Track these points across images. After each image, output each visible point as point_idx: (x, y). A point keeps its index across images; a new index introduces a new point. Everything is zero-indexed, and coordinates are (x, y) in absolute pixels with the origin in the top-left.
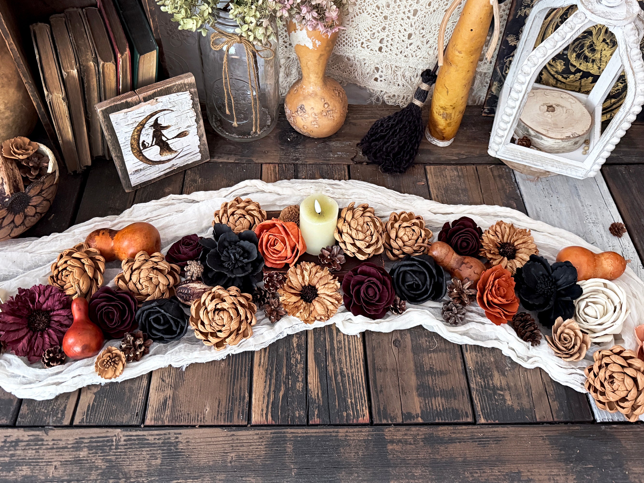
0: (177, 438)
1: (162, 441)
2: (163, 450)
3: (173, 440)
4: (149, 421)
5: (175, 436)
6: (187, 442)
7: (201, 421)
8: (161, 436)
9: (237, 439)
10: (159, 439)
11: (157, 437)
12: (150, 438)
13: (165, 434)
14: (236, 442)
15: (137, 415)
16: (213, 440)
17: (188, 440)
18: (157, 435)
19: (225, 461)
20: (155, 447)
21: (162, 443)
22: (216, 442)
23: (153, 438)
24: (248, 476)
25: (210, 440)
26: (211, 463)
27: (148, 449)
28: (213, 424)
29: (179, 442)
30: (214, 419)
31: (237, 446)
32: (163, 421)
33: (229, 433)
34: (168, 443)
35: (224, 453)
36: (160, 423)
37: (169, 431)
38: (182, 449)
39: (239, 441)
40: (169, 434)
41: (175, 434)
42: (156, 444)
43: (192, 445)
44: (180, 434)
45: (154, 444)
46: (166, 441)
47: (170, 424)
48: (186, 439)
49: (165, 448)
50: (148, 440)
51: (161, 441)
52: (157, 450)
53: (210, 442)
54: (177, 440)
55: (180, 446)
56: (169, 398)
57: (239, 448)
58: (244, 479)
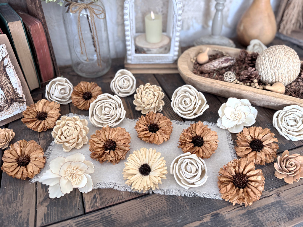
0: (109, 213)
1: (101, 217)
2: (103, 222)
3: (107, 215)
4: (88, 210)
5: (108, 212)
6: (117, 213)
7: (121, 200)
8: (99, 216)
9: (147, 202)
10: (98, 217)
11: (97, 217)
12: (92, 218)
13: (101, 214)
14: (147, 203)
15: (79, 210)
16: (132, 207)
17: (117, 212)
18: (96, 215)
19: (145, 215)
20: (97, 222)
21: (101, 219)
22: (135, 207)
23: (93, 218)
24: (162, 219)
25: (131, 207)
26: (136, 220)
27: (93, 225)
28: (129, 199)
29: (111, 215)
30: (129, 196)
31: (149, 205)
32: (97, 207)
33: (141, 200)
34: (105, 217)
35: (142, 211)
36: (96, 208)
37: (103, 211)
38: (115, 218)
39: (148, 203)
40: (104, 212)
41: (107, 211)
42: (97, 220)
43: (120, 213)
44: (111, 210)
45: (95, 221)
46: (103, 217)
47: (102, 207)
48: (115, 211)
49: (104, 221)
50: (91, 220)
51: (99, 218)
52: (99, 224)
53: (131, 208)
54: (110, 214)
55: (113, 217)
56: (97, 194)
57: (150, 206)
58: (160, 221)
